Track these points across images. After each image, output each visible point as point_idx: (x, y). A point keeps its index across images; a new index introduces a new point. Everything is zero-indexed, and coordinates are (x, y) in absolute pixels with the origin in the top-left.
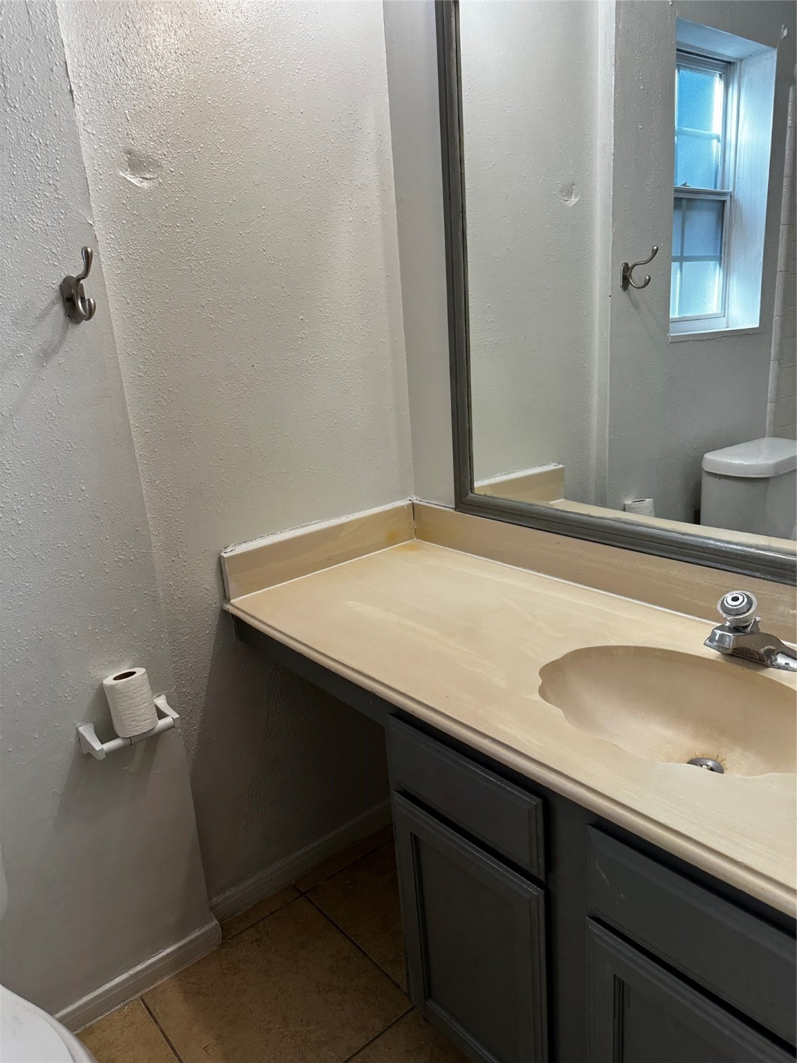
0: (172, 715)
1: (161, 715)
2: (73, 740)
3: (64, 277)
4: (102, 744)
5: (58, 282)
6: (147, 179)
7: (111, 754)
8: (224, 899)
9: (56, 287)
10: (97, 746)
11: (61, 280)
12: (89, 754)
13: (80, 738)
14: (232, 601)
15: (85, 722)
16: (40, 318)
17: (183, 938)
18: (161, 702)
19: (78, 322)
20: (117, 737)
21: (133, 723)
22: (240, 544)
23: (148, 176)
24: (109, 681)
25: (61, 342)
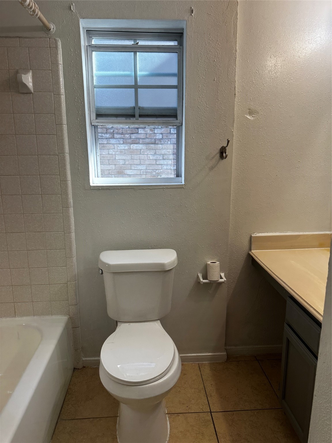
0: (224, 279)
1: (221, 278)
2: (196, 276)
3: (222, 146)
4: (203, 280)
5: (220, 147)
6: (253, 117)
7: (204, 283)
8: (230, 348)
9: (219, 149)
10: (202, 280)
11: (221, 147)
12: (199, 282)
13: (198, 277)
14: (252, 251)
15: (200, 273)
16: (213, 158)
17: (215, 353)
18: (223, 275)
19: (223, 159)
20: (207, 279)
21: (212, 277)
22: (259, 233)
23: (254, 116)
24: (209, 263)
25: (217, 164)
